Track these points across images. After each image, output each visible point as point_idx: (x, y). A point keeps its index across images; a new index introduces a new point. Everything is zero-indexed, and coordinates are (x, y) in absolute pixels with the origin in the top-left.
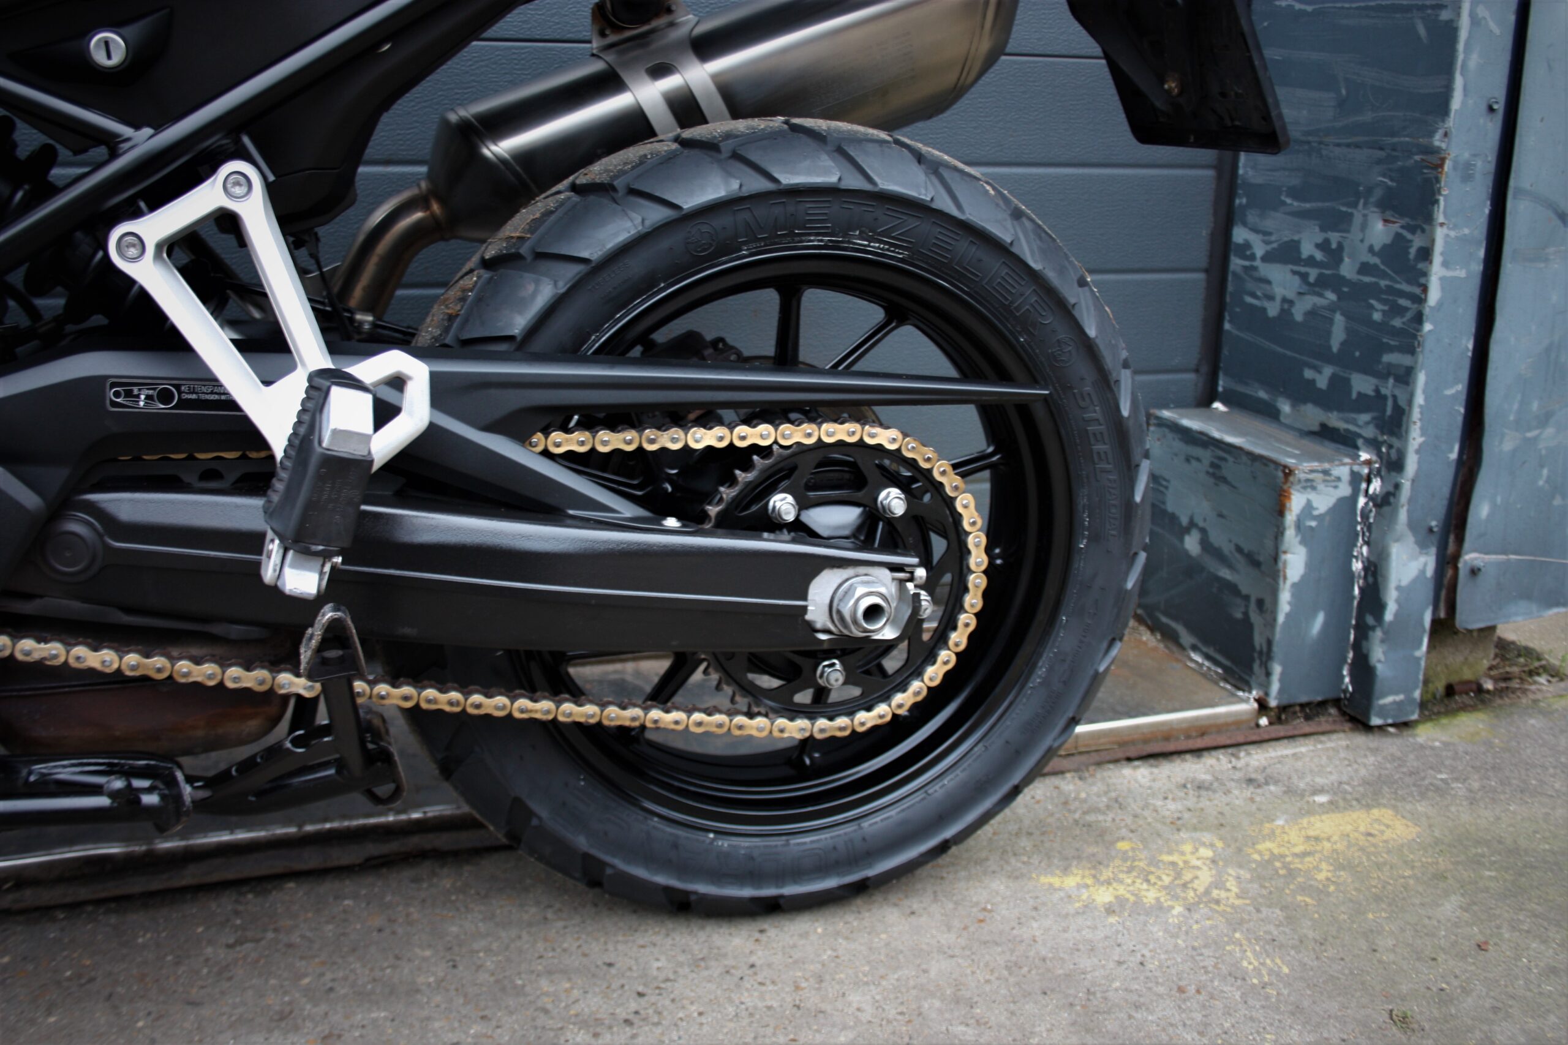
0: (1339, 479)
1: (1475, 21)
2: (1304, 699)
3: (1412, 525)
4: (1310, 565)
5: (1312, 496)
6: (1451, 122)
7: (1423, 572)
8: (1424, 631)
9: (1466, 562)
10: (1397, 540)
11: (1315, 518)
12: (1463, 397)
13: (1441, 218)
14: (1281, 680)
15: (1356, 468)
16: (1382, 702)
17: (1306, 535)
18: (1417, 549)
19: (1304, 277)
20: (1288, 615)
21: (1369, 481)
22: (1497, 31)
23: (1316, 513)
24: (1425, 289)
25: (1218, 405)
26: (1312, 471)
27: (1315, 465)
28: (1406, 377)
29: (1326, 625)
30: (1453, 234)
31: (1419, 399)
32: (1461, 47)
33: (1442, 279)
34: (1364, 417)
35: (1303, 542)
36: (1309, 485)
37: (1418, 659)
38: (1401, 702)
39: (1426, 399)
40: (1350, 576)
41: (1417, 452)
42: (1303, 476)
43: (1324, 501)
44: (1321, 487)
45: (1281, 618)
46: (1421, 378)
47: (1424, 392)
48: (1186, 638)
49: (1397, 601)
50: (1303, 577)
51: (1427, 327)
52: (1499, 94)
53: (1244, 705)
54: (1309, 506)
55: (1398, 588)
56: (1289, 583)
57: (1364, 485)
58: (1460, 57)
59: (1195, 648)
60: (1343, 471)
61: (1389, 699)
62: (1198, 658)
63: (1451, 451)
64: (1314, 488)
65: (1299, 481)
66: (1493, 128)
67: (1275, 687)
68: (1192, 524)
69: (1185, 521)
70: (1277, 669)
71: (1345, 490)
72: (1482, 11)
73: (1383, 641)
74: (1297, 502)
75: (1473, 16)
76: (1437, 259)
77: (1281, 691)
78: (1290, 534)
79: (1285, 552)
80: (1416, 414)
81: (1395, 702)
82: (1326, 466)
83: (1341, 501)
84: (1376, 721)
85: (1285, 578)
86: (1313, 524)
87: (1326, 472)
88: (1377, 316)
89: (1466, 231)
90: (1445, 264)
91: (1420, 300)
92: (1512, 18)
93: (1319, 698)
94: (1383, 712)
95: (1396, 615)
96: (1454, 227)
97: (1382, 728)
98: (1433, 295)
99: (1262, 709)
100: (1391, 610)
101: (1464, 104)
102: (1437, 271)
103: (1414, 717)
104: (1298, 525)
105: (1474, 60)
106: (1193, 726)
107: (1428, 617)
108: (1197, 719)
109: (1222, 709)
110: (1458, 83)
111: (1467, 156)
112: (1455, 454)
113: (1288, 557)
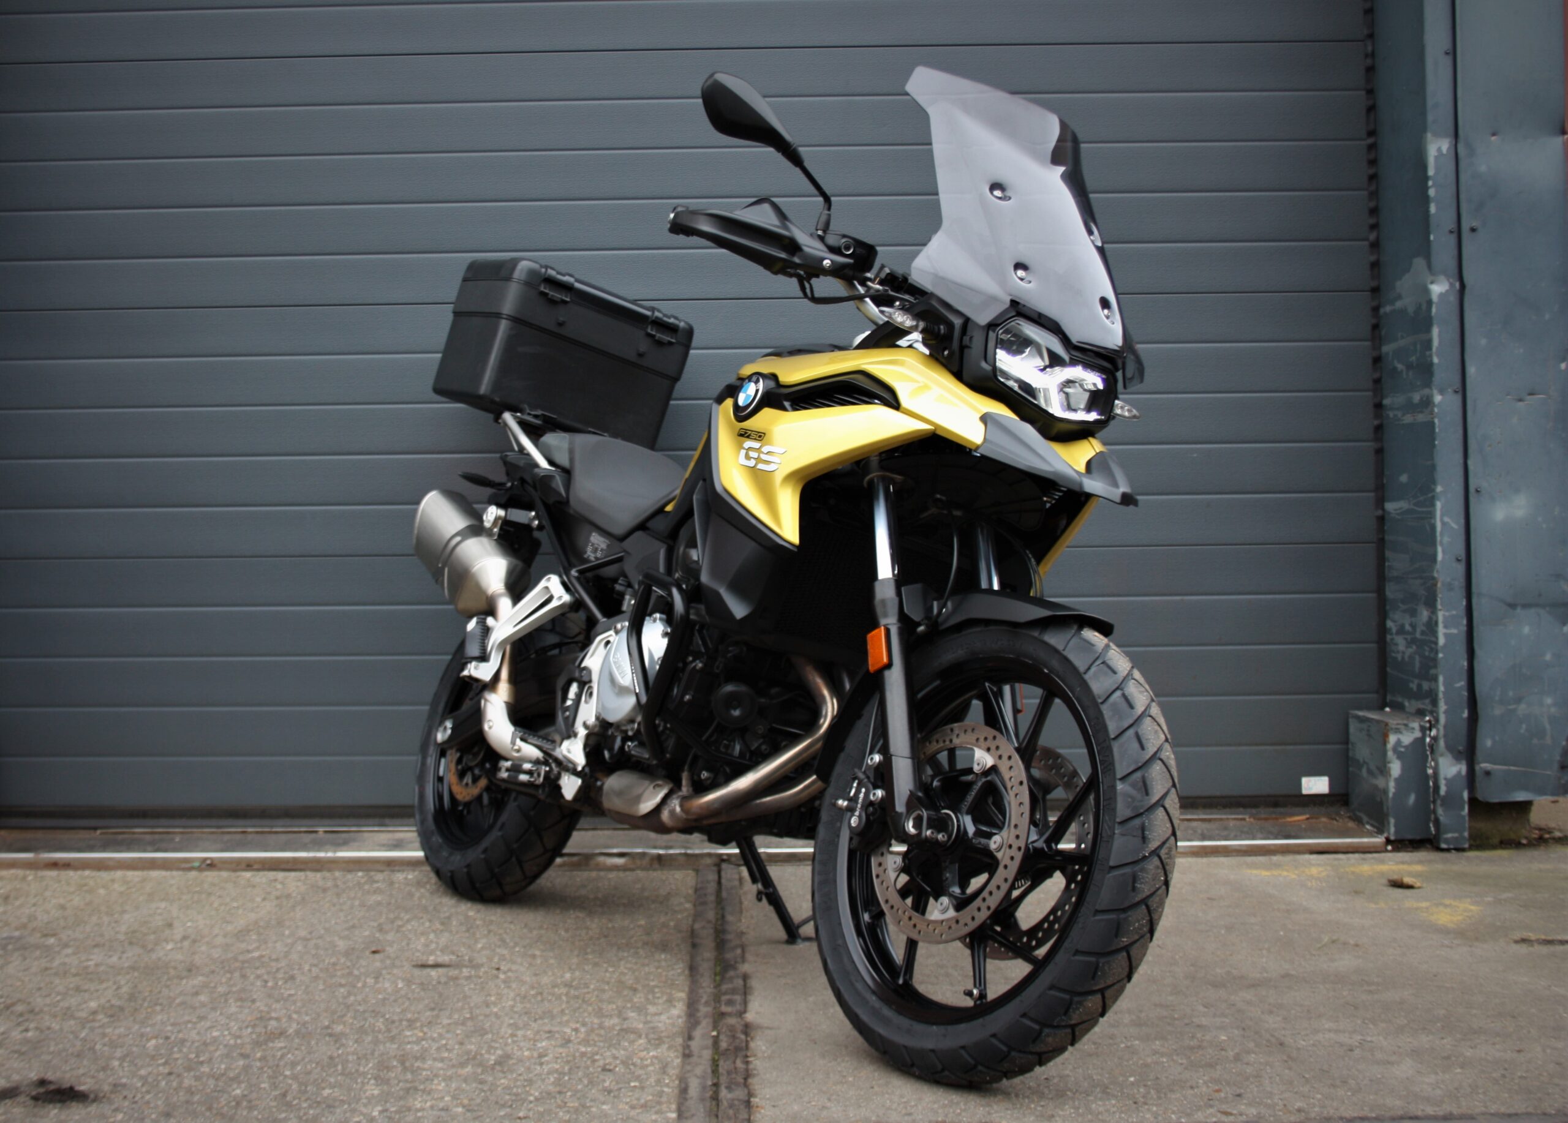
0: (1413, 729)
1: (1444, 524)
2: (1410, 837)
3: (1450, 748)
4: (1403, 769)
5: (1400, 736)
6: (1438, 566)
7: (1459, 772)
8: (1465, 802)
9: (1481, 768)
10: (1442, 756)
11: (1404, 747)
12: (1466, 688)
13: (1439, 607)
14: (1396, 826)
15: (1422, 723)
16: (1445, 836)
17: (1400, 756)
18: (1454, 761)
19: (1406, 639)
20: (1394, 794)
21: (1430, 730)
22: (1455, 526)
23: (1404, 744)
24: (1437, 638)
25: (1387, 709)
26: (1398, 724)
27: (1400, 722)
28: (1435, 679)
29: (1417, 800)
30: (1447, 614)
31: (1442, 688)
32: (1438, 534)
33: (1445, 635)
34: (1427, 701)
35: (1399, 758)
36: (1397, 731)
37: (1464, 817)
38: (1456, 837)
39: (1445, 688)
40: (1427, 777)
41: (1445, 713)
42: (1394, 726)
43: (1407, 739)
44: (1404, 732)
45: (1391, 795)
46: (1441, 679)
47: (1443, 685)
48: (1365, 819)
49: (1446, 785)
50: (1400, 776)
51: (1440, 655)
52: (1462, 553)
53: (1379, 840)
54: (1399, 743)
56: (1392, 779)
57: (1428, 732)
58: (1439, 538)
59: (1368, 823)
60: (1416, 725)
61: (1449, 835)
62: (1368, 827)
63: (1463, 712)
64: (1401, 733)
65: (1392, 729)
66: (1461, 568)
67: (1392, 830)
68: (1364, 762)
69: (1361, 761)
70: (1392, 821)
71: (1418, 734)
72: (1446, 519)
73: (1441, 806)
74: (1392, 739)
75: (1442, 520)
76: (1440, 626)
77: (1396, 832)
78: (1390, 754)
79: (1389, 763)
80: (1441, 695)
81: (1453, 837)
82: (1405, 722)
83: (1416, 740)
84: (1444, 846)
85: (1390, 775)
86: (1403, 750)
87: (1406, 725)
88: (1427, 654)
89: (1454, 612)
90: (1446, 627)
91: (1436, 643)
92: (1462, 521)
93: (1418, 838)
94: (1447, 841)
95: (1447, 792)
96: (1448, 610)
97: (1448, 850)
98: (1441, 641)
99: (1388, 841)
100: (1443, 790)
101: (1443, 558)
102: (1441, 630)
103: (1466, 846)
104: (1395, 750)
105: (1446, 539)
106: (1349, 845)
107: (1466, 795)
108: (1352, 843)
109: (1365, 840)
110: (1439, 549)
111: (1448, 580)
112: (1465, 714)
113: (1391, 765)
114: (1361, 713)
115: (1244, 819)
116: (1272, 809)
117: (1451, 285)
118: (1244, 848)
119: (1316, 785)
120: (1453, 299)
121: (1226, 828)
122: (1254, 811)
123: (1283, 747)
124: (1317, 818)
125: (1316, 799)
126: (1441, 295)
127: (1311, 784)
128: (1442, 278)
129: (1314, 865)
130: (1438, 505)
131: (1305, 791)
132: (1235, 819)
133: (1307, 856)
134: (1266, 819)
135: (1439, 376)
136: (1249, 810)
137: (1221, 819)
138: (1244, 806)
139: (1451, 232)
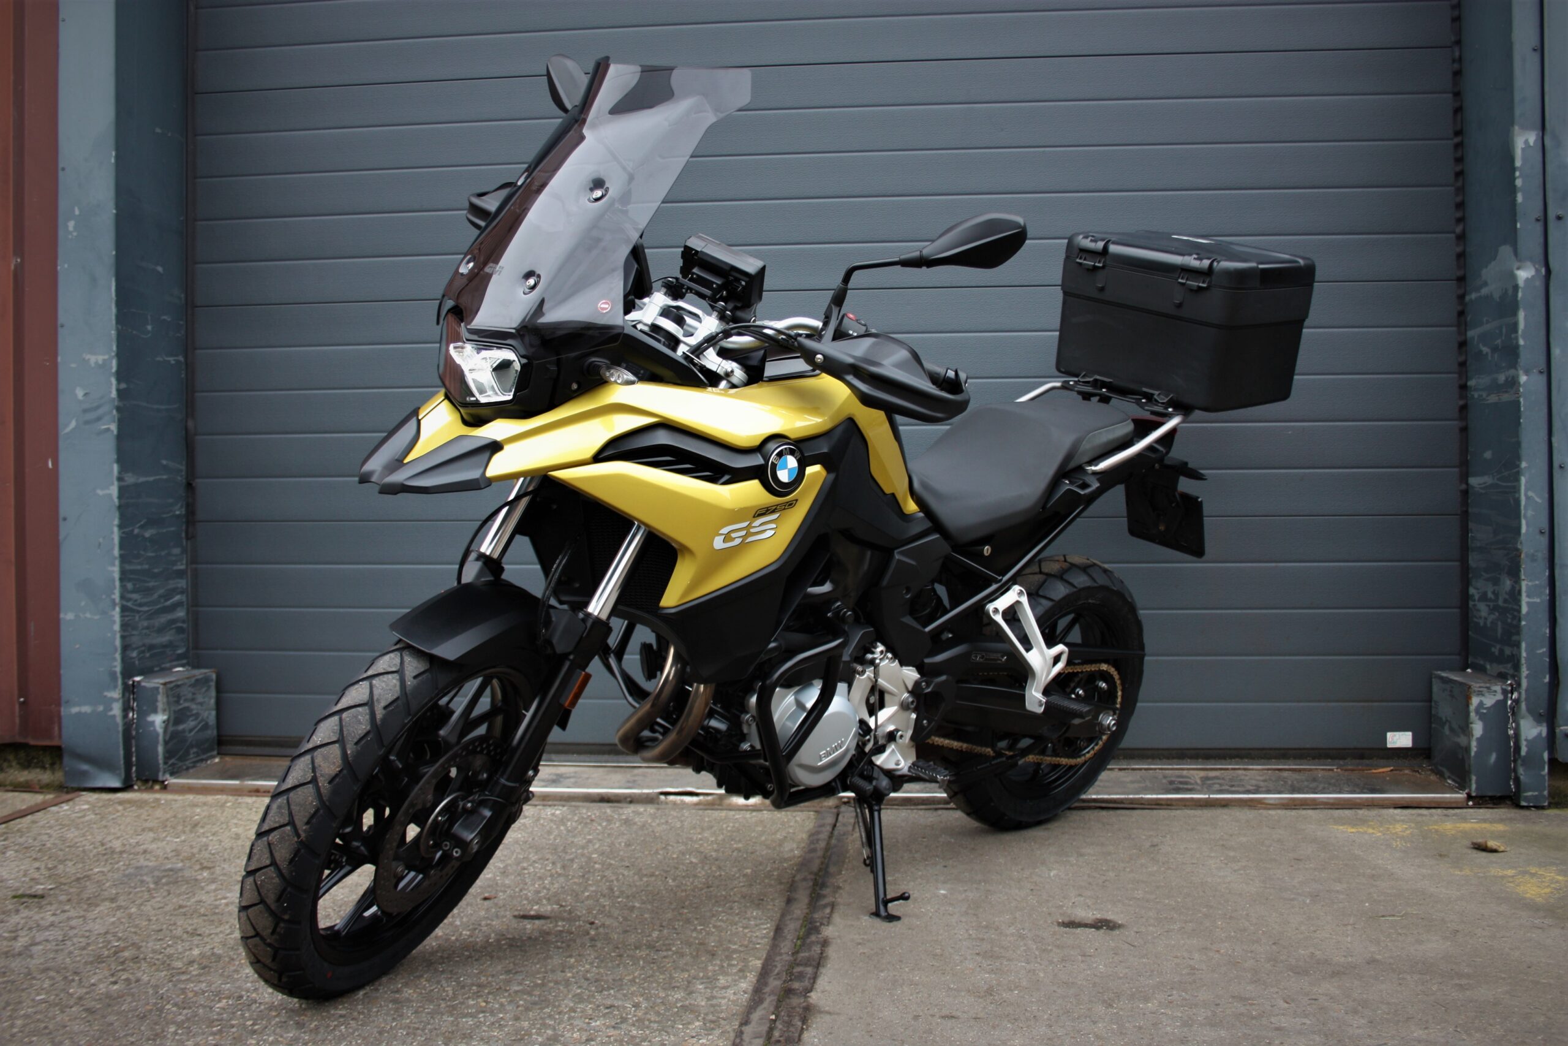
0: (1495, 691)
1: (1528, 498)
2: (1490, 794)
3: (1530, 711)
4: (1485, 729)
5: (1483, 699)
6: (1522, 538)
7: (1540, 734)
8: (1545, 762)
9: (1561, 730)
10: (1523, 718)
11: (1485, 709)
12: (1547, 654)
13: (1523, 577)
14: (1477, 783)
15: (1504, 687)
16: (1526, 794)
17: (1482, 717)
18: (1535, 723)
19: (1489, 606)
20: (1476, 752)
21: (1512, 694)
22: (1539, 500)
23: (1485, 707)
24: (1520, 606)
25: (1469, 671)
26: (1480, 688)
27: (1482, 685)
28: (1518, 645)
29: (1497, 758)
30: (1530, 584)
31: (1524, 654)
32: (1522, 508)
33: (1528, 603)
34: (1509, 665)
35: (1481, 719)
36: (1480, 694)
37: (1544, 776)
38: (1536, 796)
39: (1527, 654)
40: (1508, 737)
41: (1526, 677)
42: (1476, 689)
43: (1489, 701)
44: (1487, 694)
45: (1473, 754)
46: (1523, 645)
47: (1526, 651)
48: (1447, 774)
49: (1526, 746)
50: (1482, 735)
51: (1523, 623)
52: (1545, 525)
53: (1461, 796)
54: (1481, 704)
55: (1526, 740)
56: (1474, 738)
57: (1510, 695)
58: (1523, 512)
59: (1449, 778)
60: (1498, 688)
61: (1529, 794)
62: (1449, 781)
63: (1545, 678)
64: (1483, 695)
65: (1475, 692)
66: (1544, 541)
67: (1474, 786)
68: (1447, 720)
69: (1444, 719)
70: (1474, 778)
71: (1500, 697)
72: (1530, 494)
73: (1522, 765)
74: (1475, 701)
75: (1526, 495)
76: (1524, 595)
77: (1477, 789)
78: (1472, 714)
79: (1472, 723)
80: (1523, 661)
81: (1532, 796)
82: (1488, 685)
83: (1498, 702)
84: (1523, 803)
85: (1472, 735)
86: (1485, 711)
87: (1488, 688)
88: (1509, 621)
89: (1537, 582)
90: (1528, 596)
91: (1519, 611)
92: (1546, 496)
93: (1499, 795)
94: (1527, 799)
95: (1527, 753)
96: (1531, 581)
97: (1528, 808)
98: (1524, 609)
99: (1469, 797)
100: (1524, 751)
101: (1527, 530)
102: (1524, 600)
103: (1546, 804)
104: (1477, 711)
105: (1530, 513)
106: (1432, 800)
107: (1546, 756)
108: (1434, 798)
109: (1448, 795)
110: (1524, 522)
111: (1532, 551)
112: (1547, 680)
113: (1473, 726)
114: (1444, 674)
115: (1332, 770)
116: (1358, 761)
117: (1537, 270)
118: (1332, 801)
119: (1400, 739)
120: (1539, 284)
121: (1314, 780)
122: (1341, 762)
123: (1370, 704)
124: (1401, 770)
125: (1400, 753)
126: (1527, 280)
127: (1395, 738)
128: (1529, 264)
129: (1398, 821)
130: (1523, 480)
131: (1389, 745)
132: (1323, 770)
133: (1391, 811)
134: (1353, 770)
135: (1525, 357)
136: (1337, 761)
137: (1310, 770)
138: (1333, 758)
139: (1537, 220)
